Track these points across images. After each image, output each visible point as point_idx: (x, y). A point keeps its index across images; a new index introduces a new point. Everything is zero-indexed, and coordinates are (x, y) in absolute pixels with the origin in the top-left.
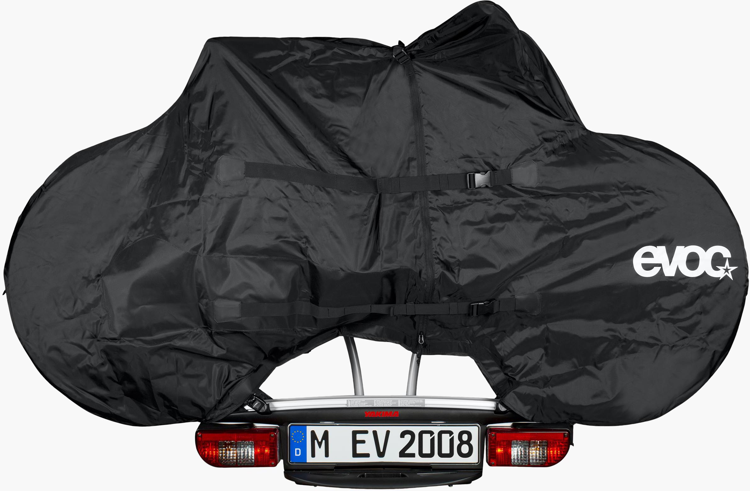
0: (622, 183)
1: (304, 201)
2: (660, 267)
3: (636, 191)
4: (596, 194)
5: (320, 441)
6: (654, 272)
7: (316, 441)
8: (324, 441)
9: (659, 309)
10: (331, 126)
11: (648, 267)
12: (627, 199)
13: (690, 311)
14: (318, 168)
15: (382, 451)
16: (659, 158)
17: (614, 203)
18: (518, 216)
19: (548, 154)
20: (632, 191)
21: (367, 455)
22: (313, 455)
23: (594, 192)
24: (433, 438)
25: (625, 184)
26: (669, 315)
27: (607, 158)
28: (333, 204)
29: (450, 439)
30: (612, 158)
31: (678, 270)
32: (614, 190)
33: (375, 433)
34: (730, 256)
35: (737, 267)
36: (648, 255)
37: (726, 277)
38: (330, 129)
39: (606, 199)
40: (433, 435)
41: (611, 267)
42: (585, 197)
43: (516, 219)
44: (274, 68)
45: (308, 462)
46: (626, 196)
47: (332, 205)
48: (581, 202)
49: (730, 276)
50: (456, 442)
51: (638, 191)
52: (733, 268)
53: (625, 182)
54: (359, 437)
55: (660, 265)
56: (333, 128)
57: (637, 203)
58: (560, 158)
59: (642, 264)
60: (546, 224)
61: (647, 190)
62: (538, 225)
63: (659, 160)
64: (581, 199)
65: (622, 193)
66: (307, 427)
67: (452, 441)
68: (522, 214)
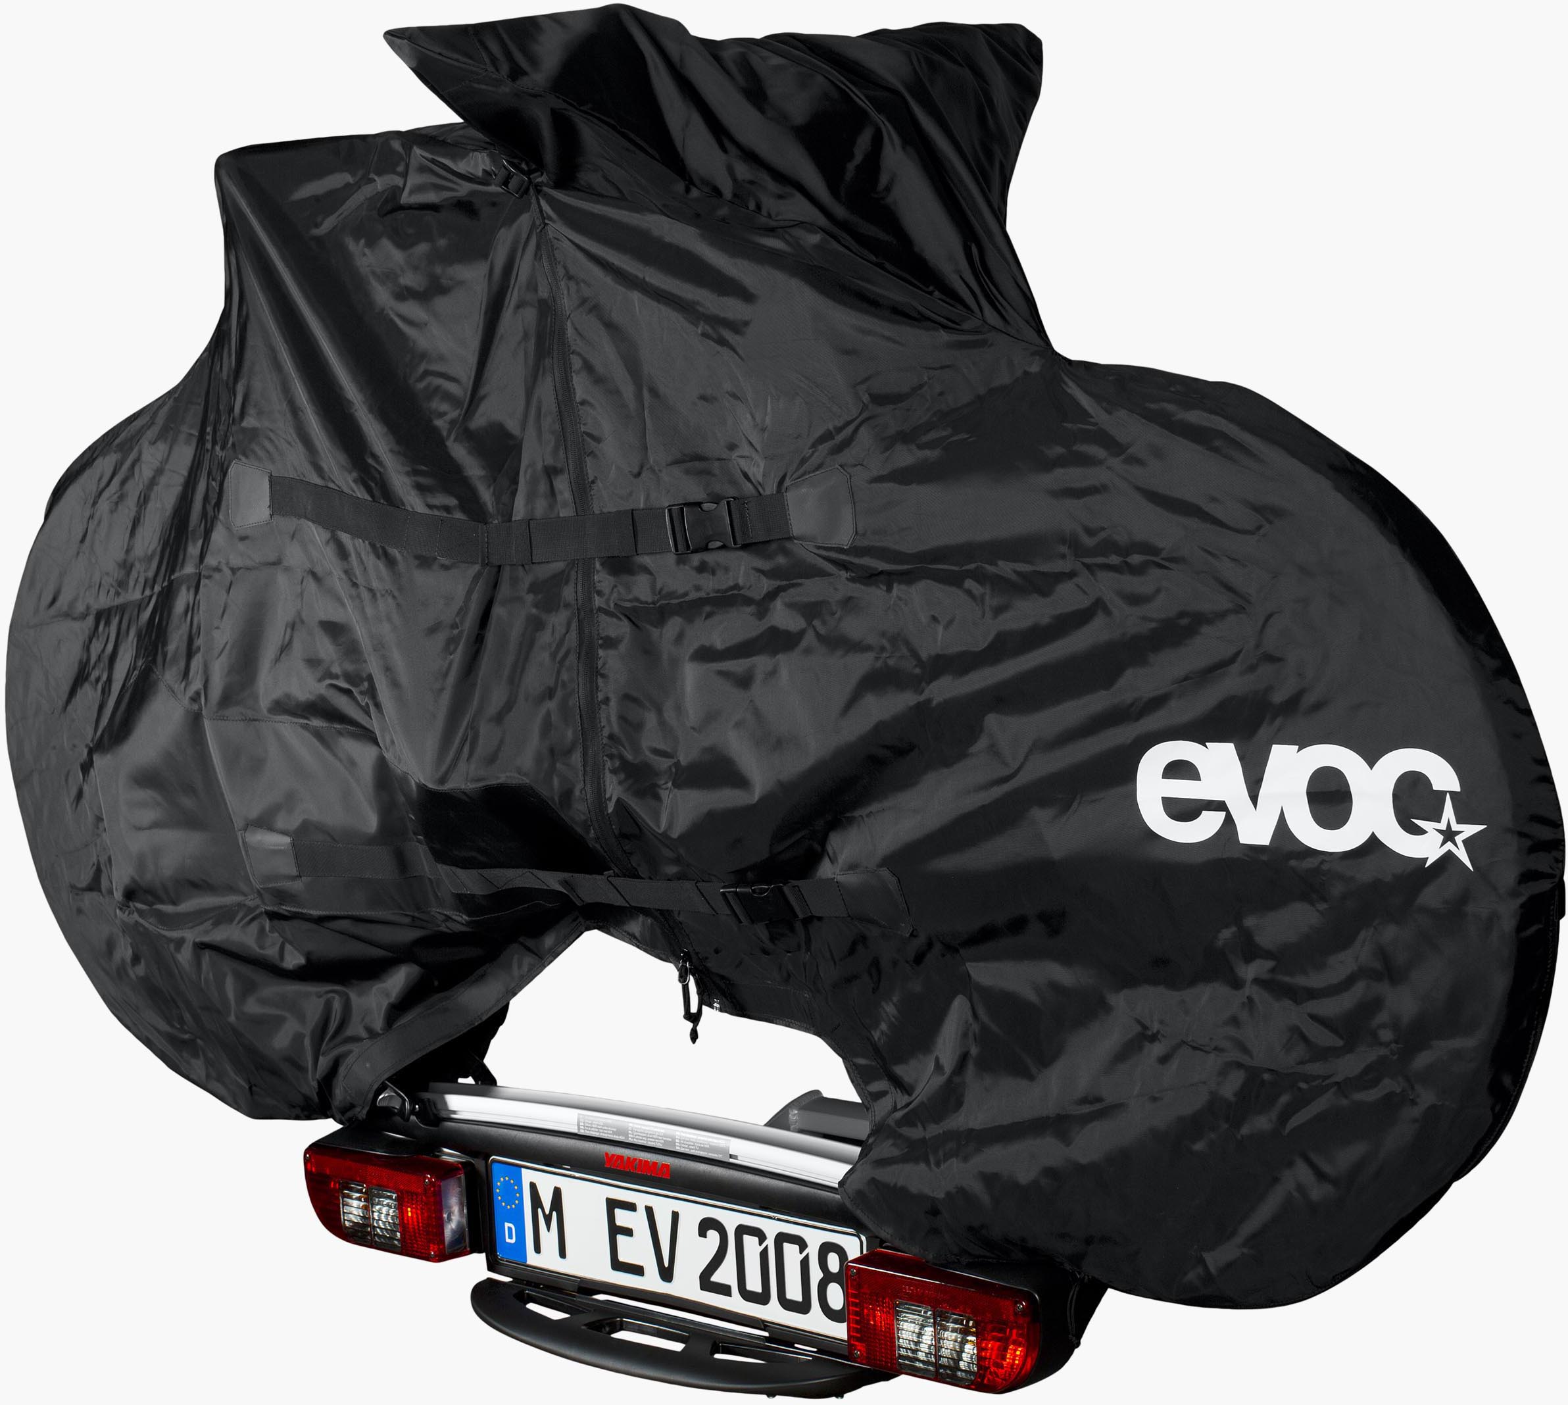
0: (1090, 532)
1: (352, 581)
2: (1224, 814)
3: (1129, 560)
4: (1005, 568)
5: (547, 1212)
6: (1206, 827)
7: (540, 1211)
8: (554, 1214)
9: (1251, 952)
10: (427, 373)
11: (1183, 810)
12: (1106, 585)
13: (1342, 964)
14: (377, 493)
15: (666, 1265)
16: (1217, 443)
17: (1067, 598)
18: (809, 639)
19: (888, 443)
20: (1114, 560)
21: (638, 1270)
22: (538, 1249)
23: (1000, 563)
24: (766, 1249)
25: (1103, 535)
26: (1273, 970)
27: (1059, 450)
28: (396, 594)
29: (801, 1261)
30: (1075, 448)
31: (1282, 826)
32: (1063, 556)
33: (649, 1211)
34: (1457, 788)
35: (1486, 826)
36: (1179, 770)
37: (1449, 857)
38: (421, 385)
39: (1042, 585)
40: (764, 1242)
41: (1066, 807)
42: (980, 577)
43: (804, 643)
44: (328, 224)
45: (529, 1262)
46: (1102, 575)
47: (394, 597)
48: (969, 593)
49: (1462, 855)
50: (816, 1275)
51: (1136, 559)
52: (1470, 830)
53: (1103, 529)
54: (623, 1218)
55: (1220, 806)
56: (430, 379)
57: (1135, 600)
58: (927, 453)
59: (1163, 798)
60: (879, 664)
61: (1164, 554)
62: (862, 664)
63: (1216, 450)
64: (969, 583)
65: (1088, 567)
66: (523, 1170)
67: (805, 1264)
68: (822, 631)
